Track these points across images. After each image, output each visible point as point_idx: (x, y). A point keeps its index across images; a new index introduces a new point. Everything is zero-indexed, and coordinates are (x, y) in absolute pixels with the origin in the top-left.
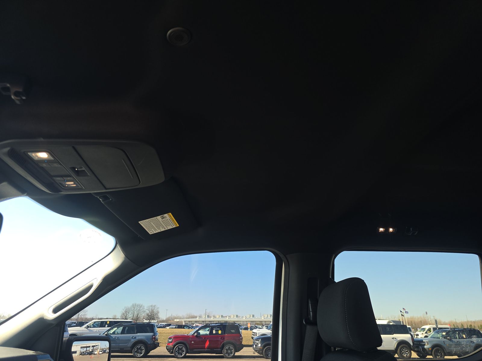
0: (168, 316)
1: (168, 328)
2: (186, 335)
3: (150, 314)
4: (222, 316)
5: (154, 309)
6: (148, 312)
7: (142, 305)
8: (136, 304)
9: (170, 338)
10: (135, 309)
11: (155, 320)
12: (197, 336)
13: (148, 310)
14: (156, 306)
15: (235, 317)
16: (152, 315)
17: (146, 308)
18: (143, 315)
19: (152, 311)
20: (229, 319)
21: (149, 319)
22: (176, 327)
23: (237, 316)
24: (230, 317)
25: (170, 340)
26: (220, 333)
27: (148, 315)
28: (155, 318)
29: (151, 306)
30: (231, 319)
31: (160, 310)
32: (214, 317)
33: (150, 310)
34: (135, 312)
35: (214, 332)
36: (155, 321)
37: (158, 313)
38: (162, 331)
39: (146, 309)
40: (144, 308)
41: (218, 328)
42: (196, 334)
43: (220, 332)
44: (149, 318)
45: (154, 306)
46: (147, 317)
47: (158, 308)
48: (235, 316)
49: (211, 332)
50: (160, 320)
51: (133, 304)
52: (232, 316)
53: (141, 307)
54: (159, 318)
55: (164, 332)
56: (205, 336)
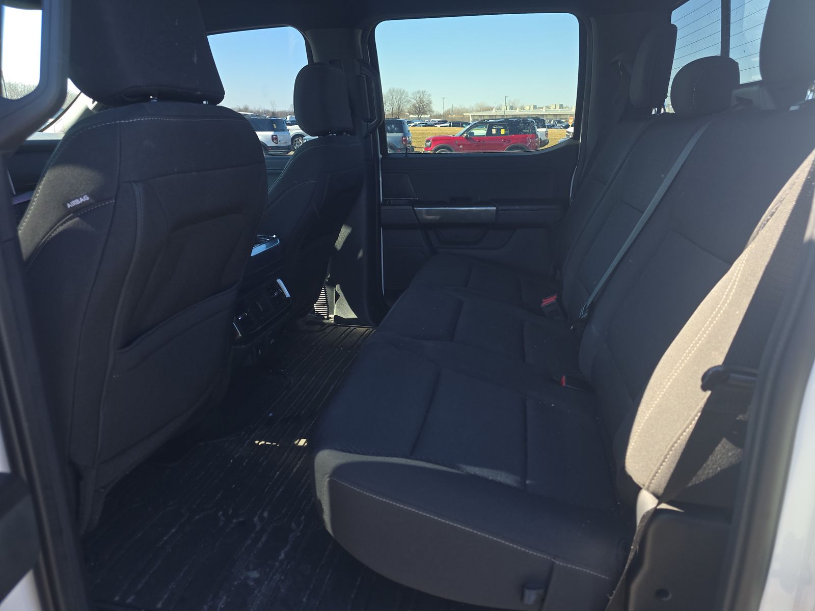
0: (446, 109)
1: (438, 126)
2: (452, 136)
3: (417, 105)
4: (535, 107)
5: (423, 98)
6: (414, 101)
7: (404, 91)
8: (394, 90)
9: (428, 141)
10: (394, 98)
11: (427, 114)
12: (466, 138)
13: (413, 98)
14: (425, 92)
15: (558, 108)
16: (422, 107)
17: (410, 96)
18: (408, 106)
19: (421, 101)
20: (546, 111)
21: (417, 114)
22: (450, 125)
23: (561, 106)
24: (548, 107)
25: (429, 144)
26: (504, 133)
27: (414, 106)
28: (426, 111)
29: (419, 92)
30: (549, 111)
31: (433, 98)
32: (523, 108)
33: (418, 99)
34: (395, 102)
35: (494, 131)
36: (426, 116)
37: (430, 103)
38: (426, 130)
39: (411, 98)
40: (408, 96)
41: (500, 125)
42: (465, 135)
44: (417, 112)
45: (424, 92)
46: (414, 109)
47: (429, 95)
48: (558, 106)
49: (489, 132)
50: (435, 114)
51: (390, 90)
52: (552, 107)
53: (402, 94)
54: (433, 112)
55: (428, 132)
56: (480, 138)
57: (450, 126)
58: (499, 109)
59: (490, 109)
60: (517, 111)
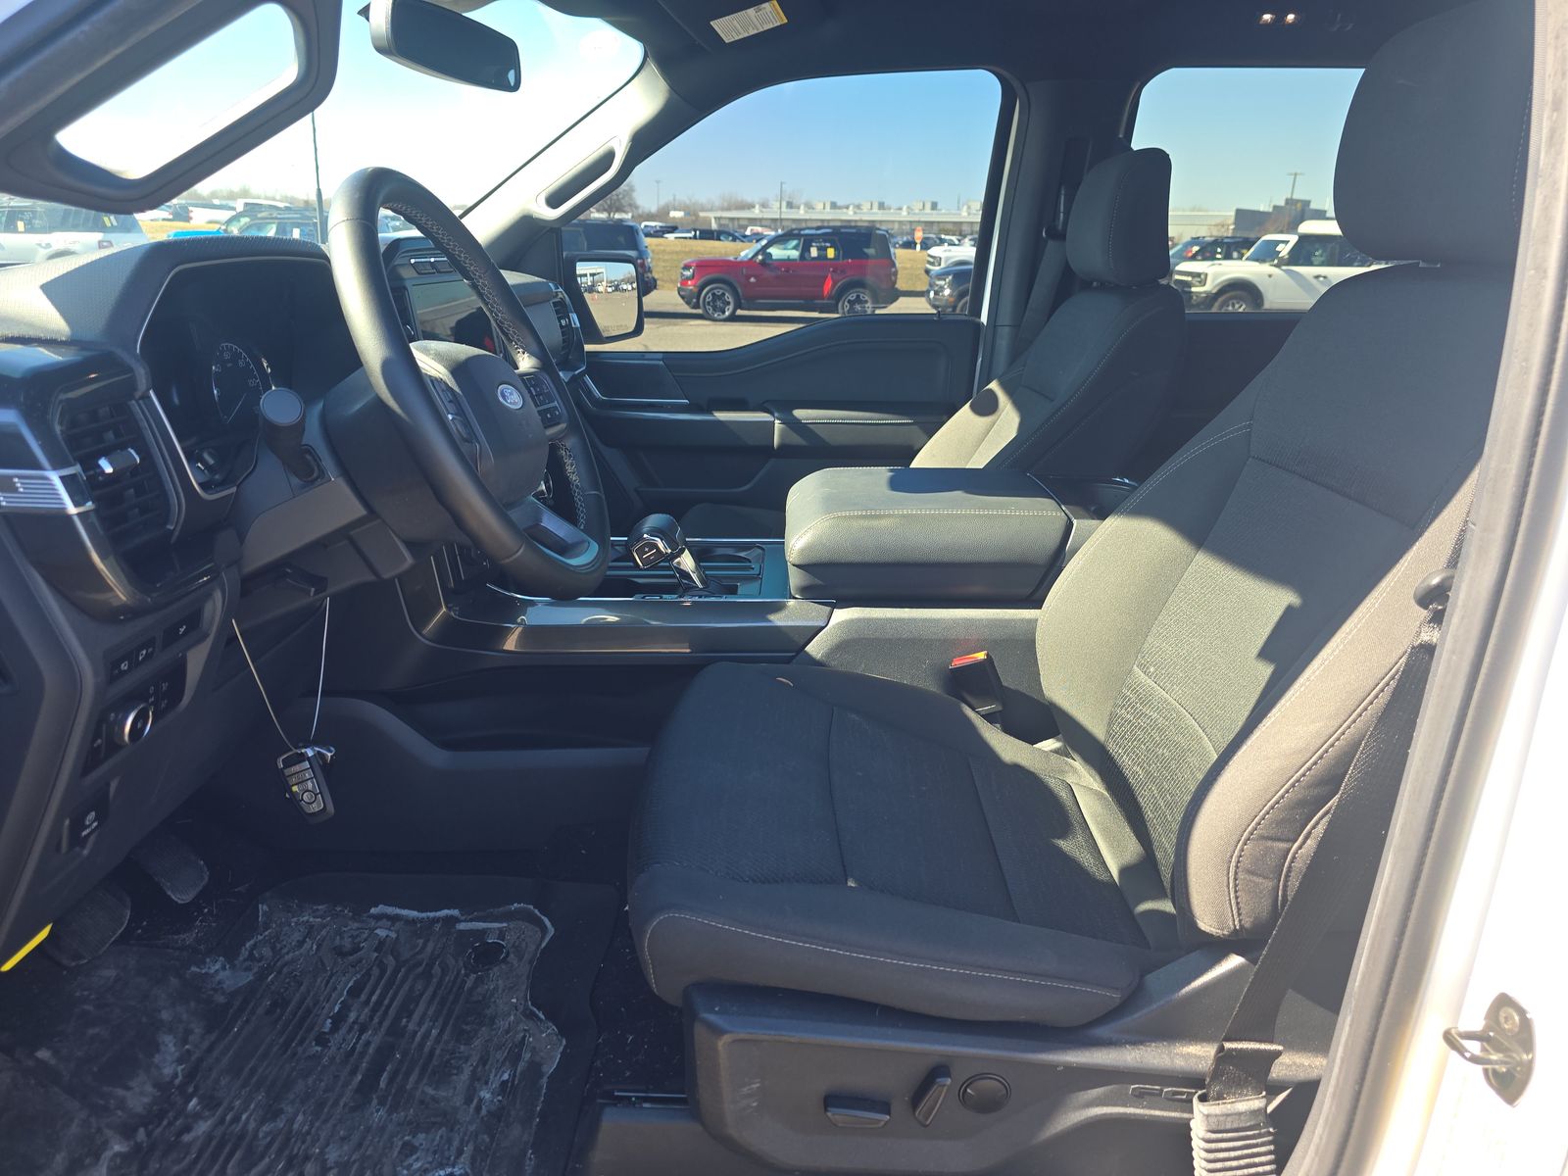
1: (671, 237)
2: (731, 259)
4: (834, 206)
9: (687, 267)
11: (624, 211)
12: (763, 263)
15: (875, 209)
16: (615, 198)
20: (855, 213)
21: (606, 210)
22: (695, 235)
23: (882, 206)
24: (858, 207)
25: (688, 273)
26: (832, 256)
28: (624, 206)
30: (861, 213)
32: (809, 206)
35: (814, 252)
36: (626, 216)
37: (632, 189)
38: (658, 245)
41: (825, 241)
42: (760, 257)
43: (831, 253)
44: (606, 207)
48: (876, 206)
49: (805, 253)
50: (640, 211)
52: (866, 207)
54: (637, 207)
55: (662, 248)
56: (787, 263)
57: (695, 237)
58: (764, 205)
59: (751, 206)
60: (802, 211)
